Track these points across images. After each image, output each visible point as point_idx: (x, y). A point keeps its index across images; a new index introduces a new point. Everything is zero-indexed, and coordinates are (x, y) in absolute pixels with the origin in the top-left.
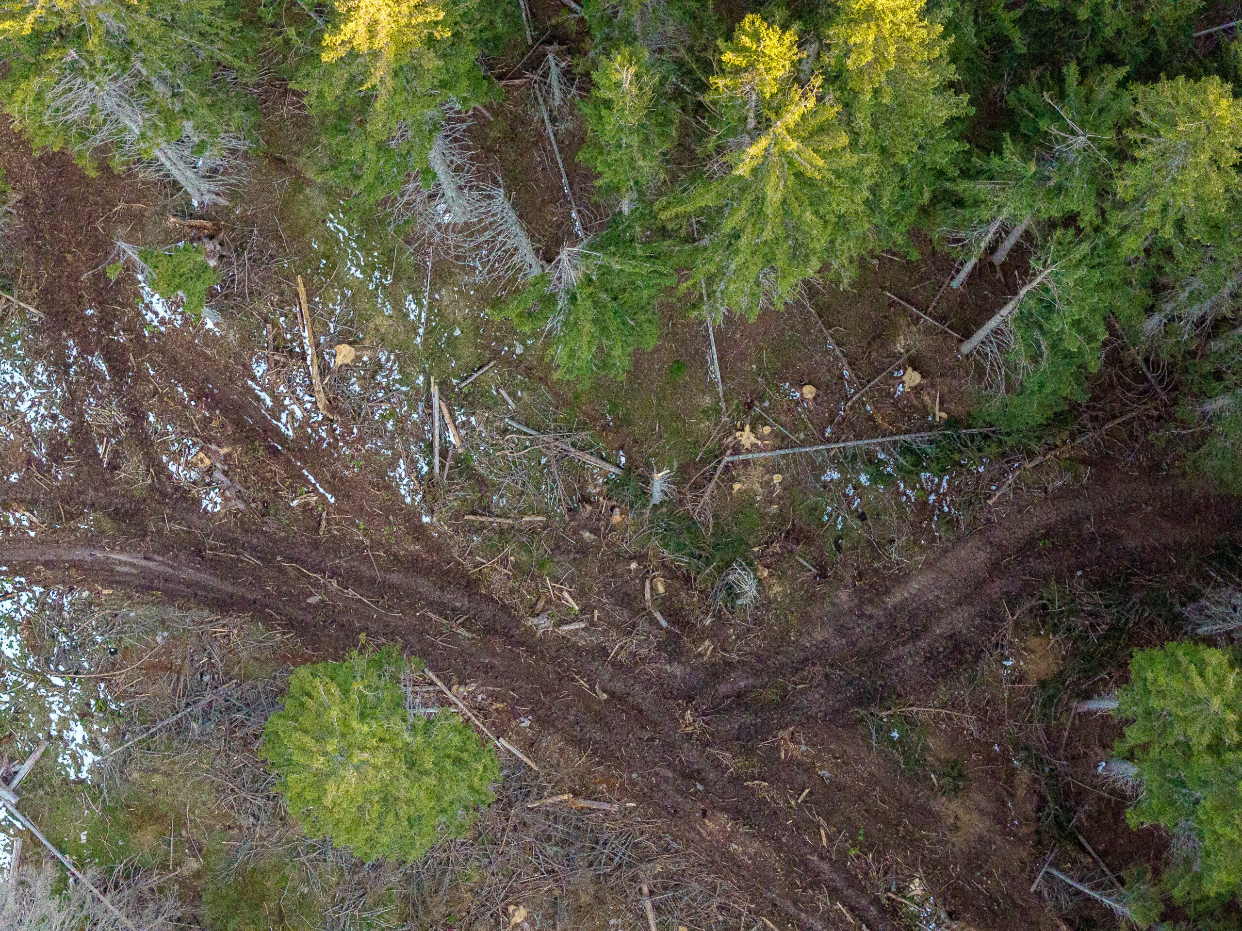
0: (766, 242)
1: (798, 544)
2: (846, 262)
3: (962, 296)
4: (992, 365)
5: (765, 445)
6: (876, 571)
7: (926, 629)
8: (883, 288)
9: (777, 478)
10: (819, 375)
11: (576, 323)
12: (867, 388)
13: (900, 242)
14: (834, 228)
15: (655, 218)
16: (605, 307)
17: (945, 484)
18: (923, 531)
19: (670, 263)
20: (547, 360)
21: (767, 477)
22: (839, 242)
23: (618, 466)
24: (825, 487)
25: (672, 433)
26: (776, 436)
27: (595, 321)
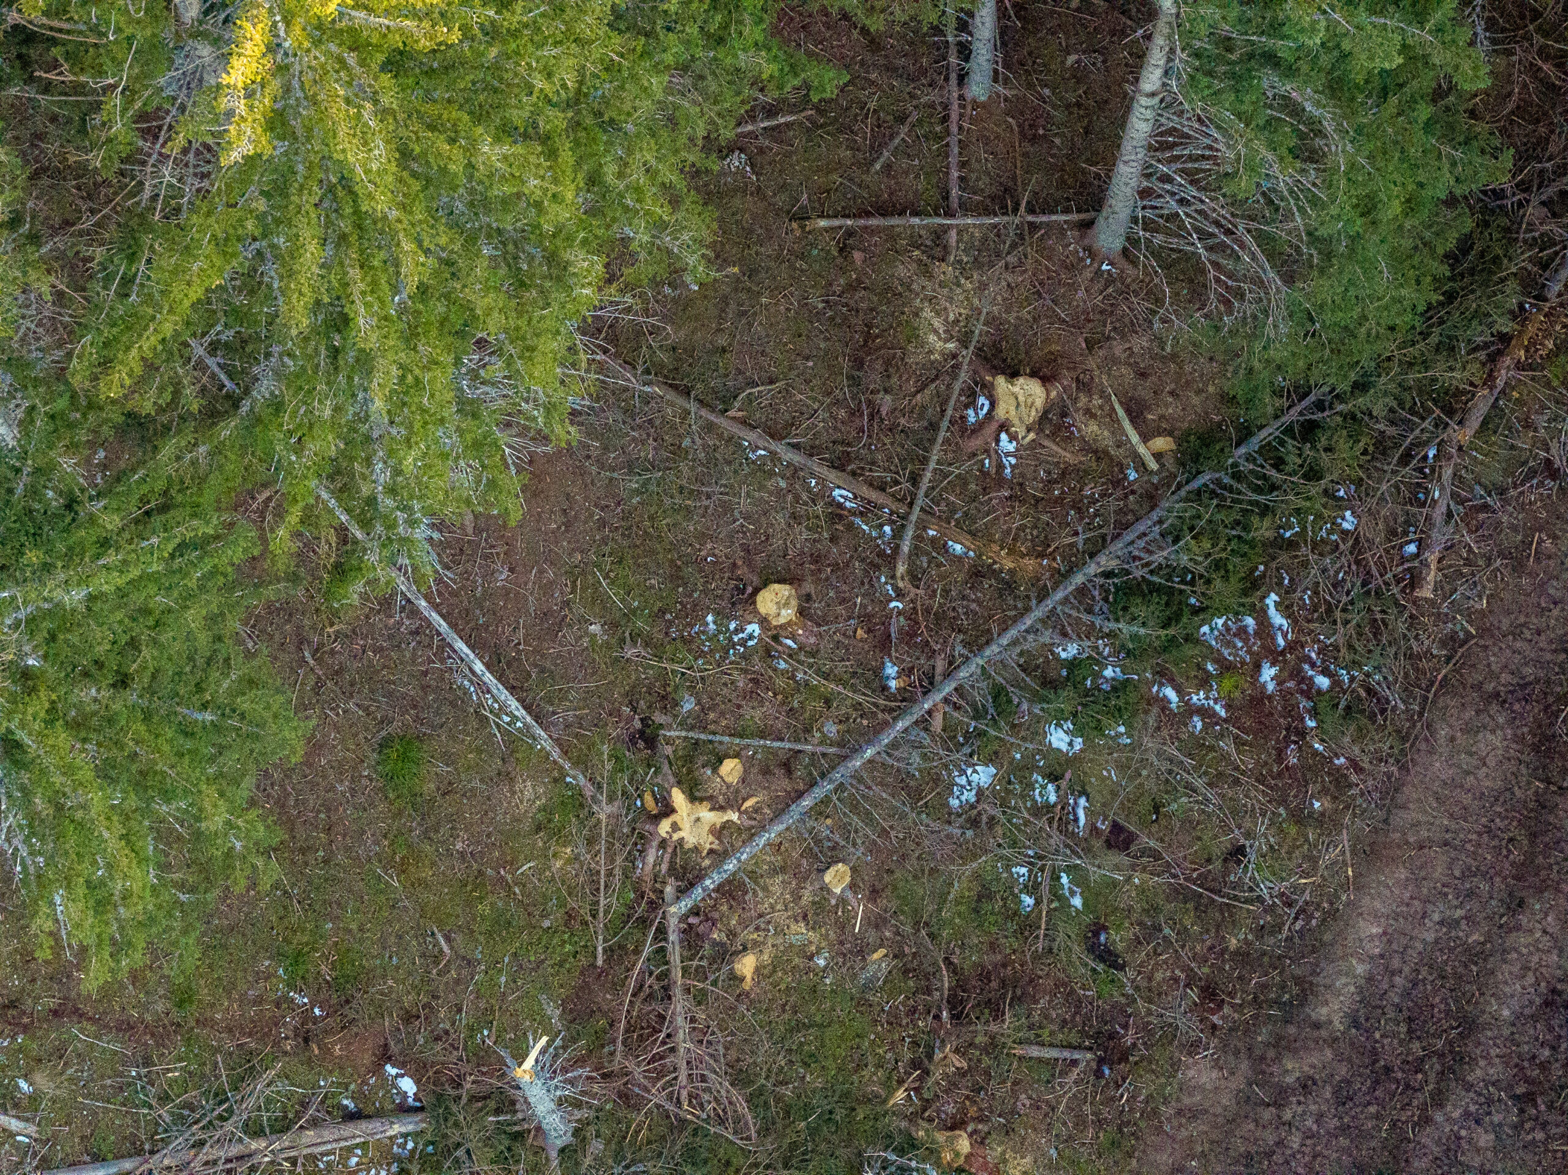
0: (423, 290)
1: (998, 1014)
2: (662, 211)
3: (1015, 107)
4: (1204, 235)
5: (750, 814)
6: (1242, 957)
7: (1469, 1026)
8: (802, 217)
9: (837, 879)
10: (777, 543)
11: (59, 808)
12: (920, 502)
13: (769, 69)
14: (577, 143)
15: (92, 406)
16: (111, 721)
17: (1278, 619)
18: (1302, 776)
19: (208, 498)
20: (44, 954)
21: (807, 896)
22: (610, 170)
23: (404, 1109)
24: (974, 823)
25: (489, 934)
26: (766, 772)
27: (106, 773)
